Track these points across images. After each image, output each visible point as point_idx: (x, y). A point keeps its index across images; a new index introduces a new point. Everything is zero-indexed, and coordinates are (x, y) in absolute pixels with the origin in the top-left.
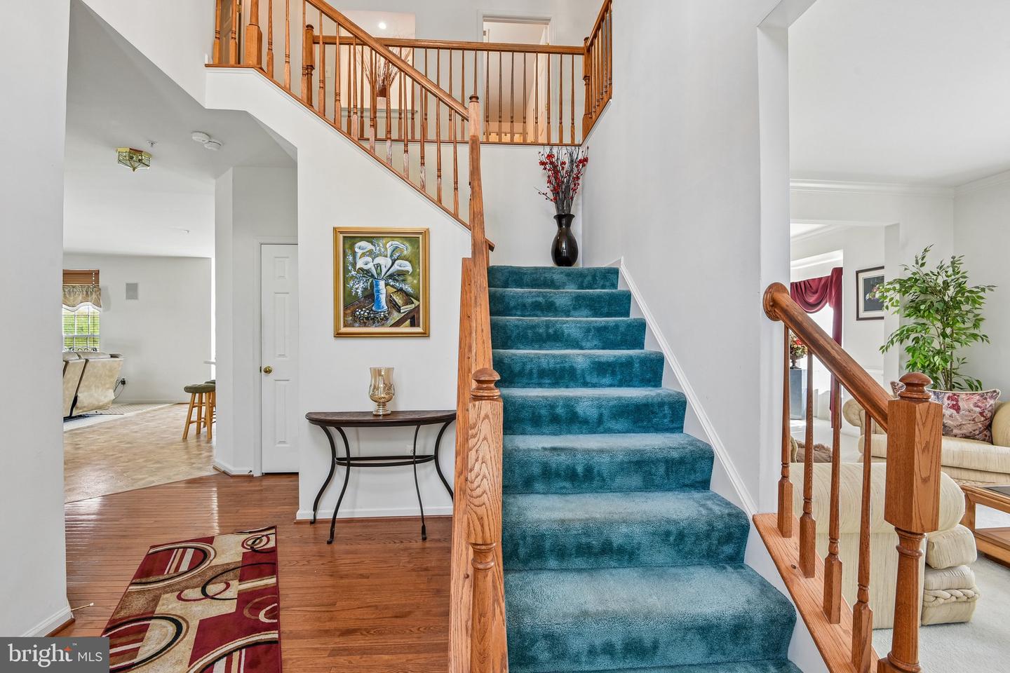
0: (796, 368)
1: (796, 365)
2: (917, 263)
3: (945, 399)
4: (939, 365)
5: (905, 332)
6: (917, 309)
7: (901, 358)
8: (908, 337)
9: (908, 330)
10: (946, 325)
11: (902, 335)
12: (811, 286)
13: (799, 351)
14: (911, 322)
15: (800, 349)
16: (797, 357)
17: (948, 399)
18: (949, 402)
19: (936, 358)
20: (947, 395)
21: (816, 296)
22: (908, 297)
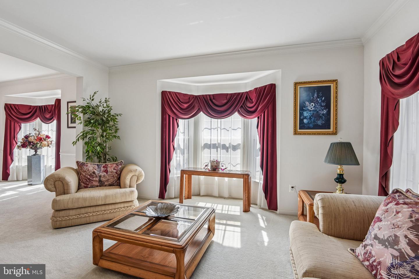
0: (38, 155)
1: (38, 153)
2: (90, 99)
3: (102, 168)
4: (99, 151)
5: (85, 134)
6: (90, 123)
7: (84, 148)
8: (86, 137)
9: (86, 133)
10: (104, 131)
11: (84, 136)
12: (48, 109)
13: (38, 145)
14: (88, 129)
15: (39, 143)
16: (38, 149)
17: (103, 167)
18: (104, 169)
19: (98, 147)
20: (103, 165)
21: (50, 115)
22: (87, 116)
